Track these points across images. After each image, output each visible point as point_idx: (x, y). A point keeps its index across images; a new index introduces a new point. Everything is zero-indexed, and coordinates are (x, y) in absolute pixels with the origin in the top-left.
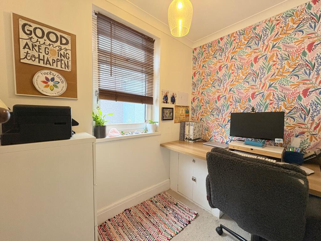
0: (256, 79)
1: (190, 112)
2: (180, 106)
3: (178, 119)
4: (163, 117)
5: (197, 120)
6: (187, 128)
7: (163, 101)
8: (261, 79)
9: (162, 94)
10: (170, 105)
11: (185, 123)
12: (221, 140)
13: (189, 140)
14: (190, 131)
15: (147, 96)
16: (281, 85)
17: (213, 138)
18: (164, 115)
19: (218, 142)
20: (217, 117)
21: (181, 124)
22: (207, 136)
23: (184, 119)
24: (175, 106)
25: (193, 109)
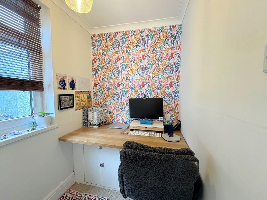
0: (144, 72)
1: (93, 97)
2: (82, 92)
3: (80, 105)
4: (60, 106)
5: (100, 105)
6: (90, 114)
7: (59, 87)
8: (147, 72)
9: (57, 79)
10: (69, 91)
11: (88, 109)
12: (122, 121)
13: (93, 125)
14: (94, 117)
15: (32, 80)
16: (159, 79)
17: (116, 119)
18: (61, 104)
19: (120, 123)
20: (118, 101)
21: (83, 110)
22: (110, 118)
23: (87, 104)
24: (76, 92)
25: (95, 94)
